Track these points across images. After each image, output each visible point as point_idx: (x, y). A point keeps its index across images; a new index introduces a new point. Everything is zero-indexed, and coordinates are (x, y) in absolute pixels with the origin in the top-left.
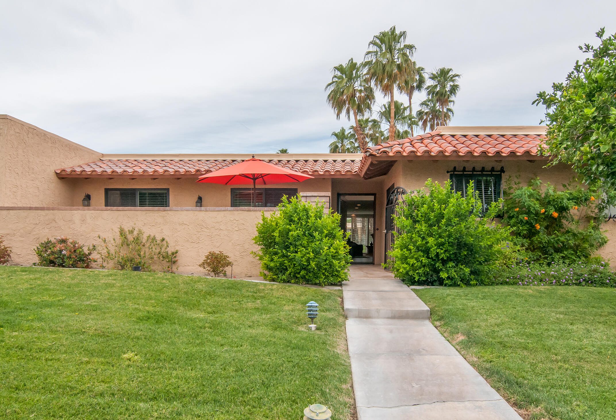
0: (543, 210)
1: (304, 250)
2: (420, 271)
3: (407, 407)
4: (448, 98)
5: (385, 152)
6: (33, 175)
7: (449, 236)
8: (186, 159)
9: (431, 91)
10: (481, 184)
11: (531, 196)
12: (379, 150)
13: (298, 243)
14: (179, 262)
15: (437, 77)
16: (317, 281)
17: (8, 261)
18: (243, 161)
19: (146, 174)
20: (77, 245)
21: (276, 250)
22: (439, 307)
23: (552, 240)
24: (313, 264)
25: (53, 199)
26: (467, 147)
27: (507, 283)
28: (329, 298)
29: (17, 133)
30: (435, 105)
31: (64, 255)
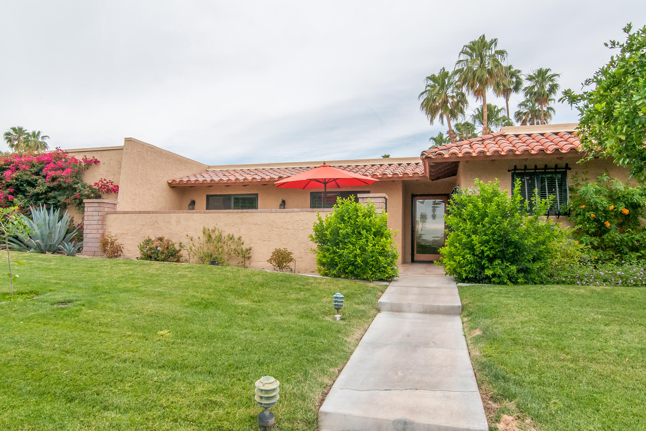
0: (612, 207)
1: (352, 247)
2: (467, 268)
3: (377, 391)
4: (548, 97)
5: (440, 154)
6: (149, 185)
7: (493, 234)
8: (275, 167)
9: (529, 91)
10: (555, 182)
11: (598, 192)
12: (435, 152)
13: (346, 241)
14: (253, 258)
15: (534, 78)
16: (365, 277)
17: (120, 255)
18: (316, 167)
19: (237, 181)
20: (170, 243)
21: (328, 247)
22: (473, 303)
23: (626, 239)
24: (359, 260)
25: (165, 205)
26: (542, 145)
27: (564, 282)
28: (370, 292)
29: (139, 151)
30: (534, 105)
31: (159, 251)
